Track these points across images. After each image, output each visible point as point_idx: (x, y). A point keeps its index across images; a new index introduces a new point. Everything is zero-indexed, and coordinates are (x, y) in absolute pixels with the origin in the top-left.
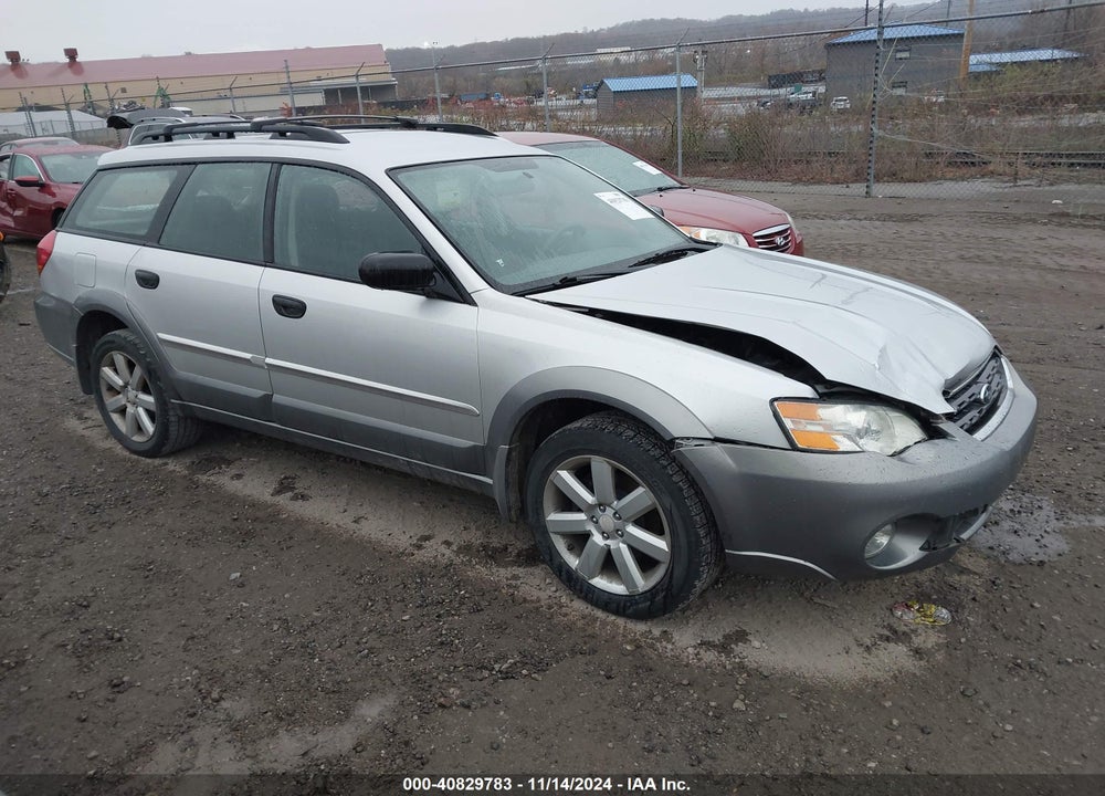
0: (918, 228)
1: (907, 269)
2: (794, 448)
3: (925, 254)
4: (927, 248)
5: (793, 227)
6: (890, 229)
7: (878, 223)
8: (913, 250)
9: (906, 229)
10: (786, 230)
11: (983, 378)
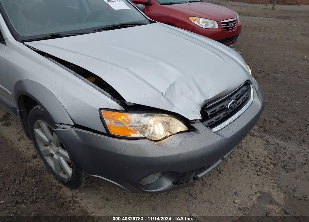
0: (288, 22)
1: (281, 37)
2: (108, 134)
3: (289, 32)
4: (290, 30)
5: (238, 20)
6: (278, 21)
7: (274, 19)
8: (284, 30)
9: (283, 22)
10: (235, 21)
11: (234, 97)
